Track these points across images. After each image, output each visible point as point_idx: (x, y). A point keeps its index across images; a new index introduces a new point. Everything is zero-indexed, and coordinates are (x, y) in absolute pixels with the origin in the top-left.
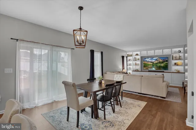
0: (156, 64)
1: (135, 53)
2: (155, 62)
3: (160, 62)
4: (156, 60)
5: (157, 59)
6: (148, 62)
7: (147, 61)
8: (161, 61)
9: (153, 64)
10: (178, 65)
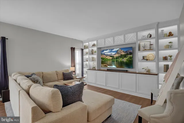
0: (117, 59)
1: (91, 43)
2: (115, 56)
3: (121, 56)
4: (117, 52)
5: (118, 50)
6: (107, 55)
7: (105, 55)
8: (123, 53)
9: (112, 59)
10: (147, 60)
